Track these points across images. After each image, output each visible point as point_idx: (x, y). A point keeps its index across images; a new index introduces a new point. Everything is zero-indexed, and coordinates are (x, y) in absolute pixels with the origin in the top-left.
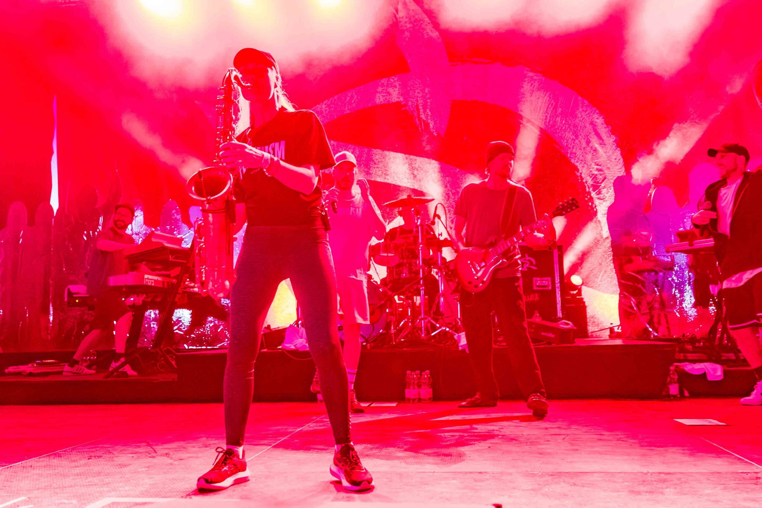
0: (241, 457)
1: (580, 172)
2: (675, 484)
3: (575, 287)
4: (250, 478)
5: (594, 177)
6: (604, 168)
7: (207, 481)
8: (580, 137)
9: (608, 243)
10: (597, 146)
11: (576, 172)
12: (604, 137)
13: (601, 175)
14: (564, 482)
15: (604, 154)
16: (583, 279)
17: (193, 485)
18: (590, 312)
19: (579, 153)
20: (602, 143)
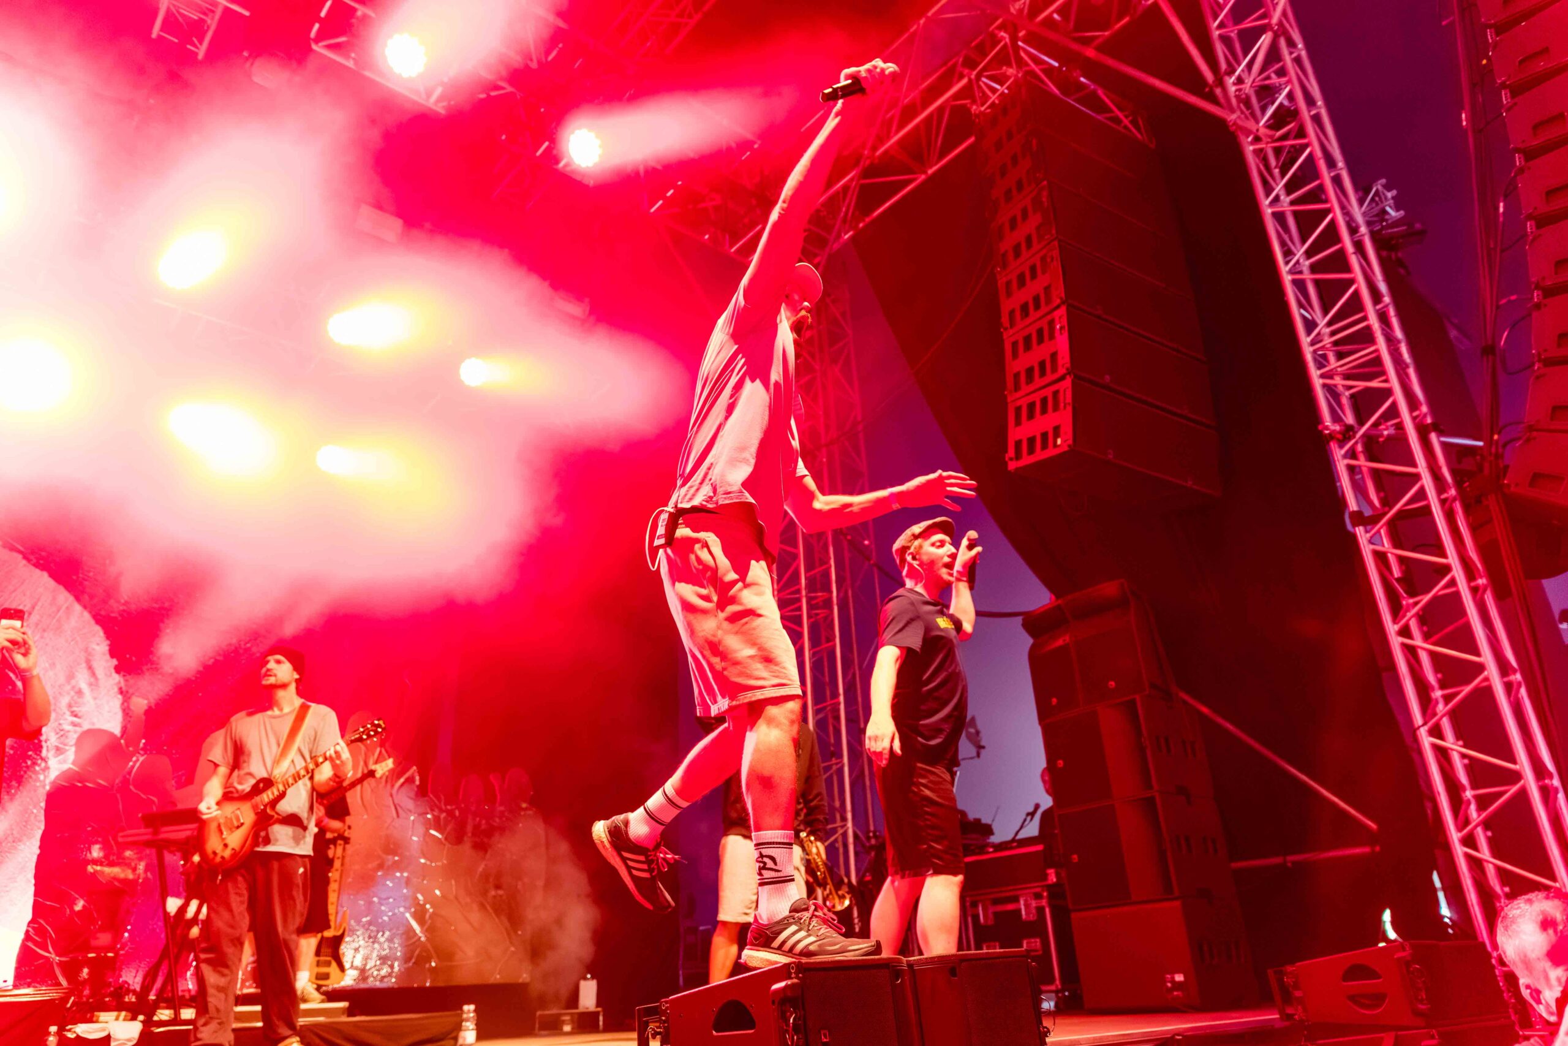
10: (84, 686)
12: (100, 673)
15: (92, 702)
20: (94, 683)
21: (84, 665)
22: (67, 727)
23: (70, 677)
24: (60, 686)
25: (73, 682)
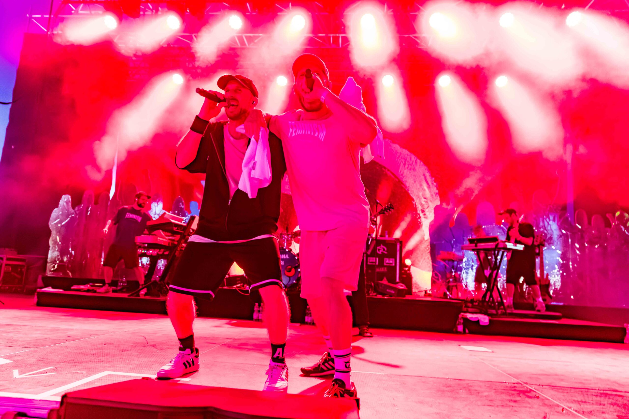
1: (415, 201)
3: (407, 266)
6: (429, 201)
8: (417, 182)
9: (428, 243)
10: (426, 188)
11: (413, 202)
12: (430, 183)
13: (426, 204)
15: (429, 193)
16: (412, 262)
18: (414, 280)
19: (415, 191)
20: (429, 187)
21: (424, 181)
22: (423, 203)
23: (421, 185)
24: (419, 189)
25: (422, 187)
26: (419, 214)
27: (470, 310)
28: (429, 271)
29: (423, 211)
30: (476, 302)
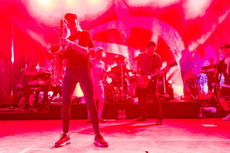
0: (68, 136)
1: (171, 49)
2: (202, 145)
3: (170, 84)
4: (71, 143)
5: (175, 50)
6: (178, 48)
7: (58, 144)
8: (171, 38)
9: (180, 71)
10: (176, 41)
12: (178, 38)
13: (177, 50)
14: (167, 144)
15: (178, 44)
16: (172, 82)
17: (54, 145)
18: (174, 91)
19: (170, 43)
20: (178, 40)
21: (175, 37)
26: (174, 55)
27: (206, 105)
28: (182, 86)
29: (176, 53)
30: (209, 101)
